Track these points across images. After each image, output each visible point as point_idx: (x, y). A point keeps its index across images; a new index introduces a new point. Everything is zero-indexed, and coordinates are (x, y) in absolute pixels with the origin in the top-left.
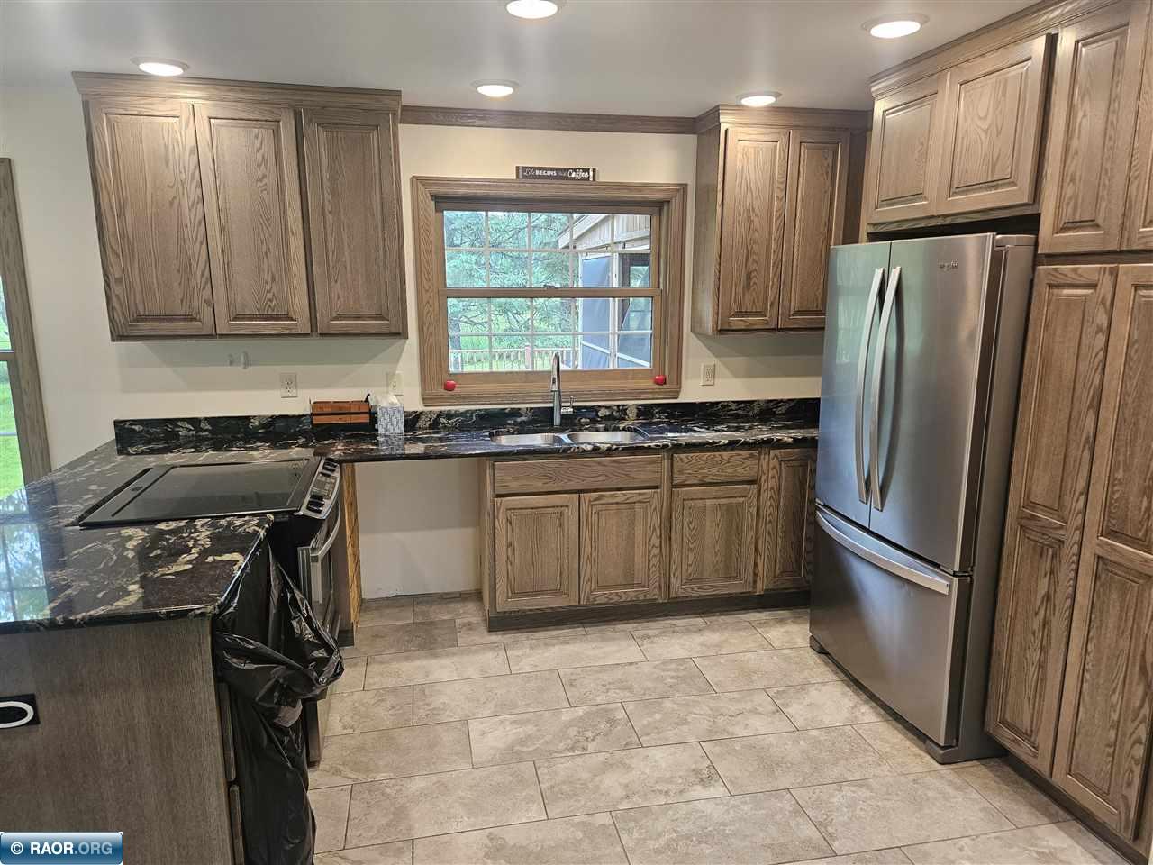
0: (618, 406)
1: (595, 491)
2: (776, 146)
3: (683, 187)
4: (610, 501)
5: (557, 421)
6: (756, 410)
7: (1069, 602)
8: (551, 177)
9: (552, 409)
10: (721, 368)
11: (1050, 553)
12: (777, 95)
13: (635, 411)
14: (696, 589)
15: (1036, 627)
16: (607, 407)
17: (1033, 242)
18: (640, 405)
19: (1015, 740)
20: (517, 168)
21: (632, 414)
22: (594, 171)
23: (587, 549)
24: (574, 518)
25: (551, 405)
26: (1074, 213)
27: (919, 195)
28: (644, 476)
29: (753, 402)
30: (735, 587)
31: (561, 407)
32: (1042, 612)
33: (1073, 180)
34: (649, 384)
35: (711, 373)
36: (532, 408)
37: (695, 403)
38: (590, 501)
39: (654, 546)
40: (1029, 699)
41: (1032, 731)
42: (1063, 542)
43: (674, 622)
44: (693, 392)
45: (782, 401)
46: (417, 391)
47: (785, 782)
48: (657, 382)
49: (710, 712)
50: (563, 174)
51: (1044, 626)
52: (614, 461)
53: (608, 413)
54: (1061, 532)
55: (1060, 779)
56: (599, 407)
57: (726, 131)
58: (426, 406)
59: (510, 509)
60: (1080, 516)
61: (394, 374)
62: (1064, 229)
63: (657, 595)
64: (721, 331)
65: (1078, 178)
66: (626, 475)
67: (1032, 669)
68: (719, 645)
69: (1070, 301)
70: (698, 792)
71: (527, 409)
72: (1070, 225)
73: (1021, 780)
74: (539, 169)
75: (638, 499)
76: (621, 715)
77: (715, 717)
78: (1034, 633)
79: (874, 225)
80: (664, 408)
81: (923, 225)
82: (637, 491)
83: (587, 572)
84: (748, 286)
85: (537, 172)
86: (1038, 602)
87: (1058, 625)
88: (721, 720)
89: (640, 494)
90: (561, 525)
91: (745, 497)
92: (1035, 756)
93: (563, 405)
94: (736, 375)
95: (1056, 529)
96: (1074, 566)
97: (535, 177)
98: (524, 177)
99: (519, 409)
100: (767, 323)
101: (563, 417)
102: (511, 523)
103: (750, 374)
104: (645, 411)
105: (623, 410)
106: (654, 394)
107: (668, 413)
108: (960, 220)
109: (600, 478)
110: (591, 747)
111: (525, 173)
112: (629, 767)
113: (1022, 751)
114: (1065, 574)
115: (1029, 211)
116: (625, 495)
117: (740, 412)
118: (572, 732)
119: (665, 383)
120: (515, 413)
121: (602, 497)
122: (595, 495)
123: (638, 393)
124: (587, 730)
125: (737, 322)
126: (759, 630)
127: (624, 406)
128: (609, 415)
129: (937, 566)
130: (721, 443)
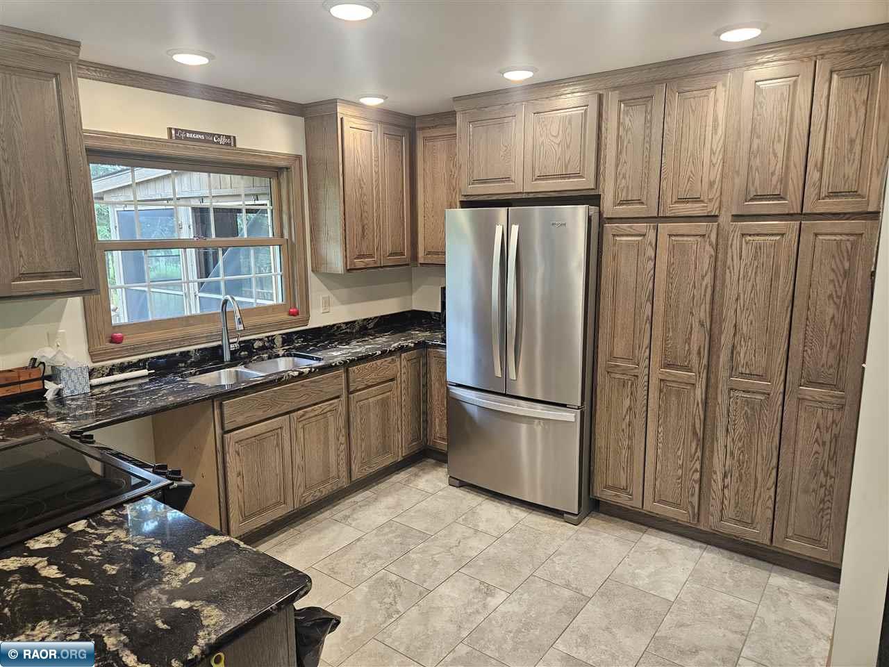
0: (268, 337)
1: (299, 409)
2: (371, 134)
3: (298, 157)
4: (312, 415)
5: (227, 357)
6: (357, 327)
7: (645, 408)
8: (199, 140)
9: (220, 347)
10: (333, 299)
11: (630, 384)
12: (385, 98)
13: (281, 340)
14: (367, 469)
15: (624, 427)
16: (260, 340)
17: (597, 211)
18: (284, 334)
19: (616, 495)
20: (170, 129)
21: (278, 341)
22: (234, 137)
23: (298, 460)
24: (286, 437)
25: (220, 343)
26: (627, 196)
27: (508, 179)
28: (331, 390)
29: (354, 322)
30: (388, 460)
31: (230, 343)
32: (628, 417)
33: (624, 177)
34: (285, 317)
35: (327, 303)
36: (199, 350)
37: (319, 328)
38: (297, 419)
39: (341, 443)
40: (623, 468)
41: (627, 486)
42: (637, 376)
43: (352, 500)
44: (318, 319)
45: (371, 319)
46: (84, 348)
47: (526, 571)
48: (291, 314)
49: (442, 550)
50: (209, 138)
51: (629, 425)
52: (311, 382)
53: (261, 345)
54: (636, 371)
55: (651, 506)
56: (254, 340)
57: (342, 119)
58: (94, 362)
59: (237, 442)
60: (647, 360)
61: (56, 333)
62: (620, 204)
63: (344, 483)
64: (349, 271)
65: (627, 176)
66: (321, 391)
67: (624, 452)
68: (398, 505)
69: (628, 244)
70: (493, 602)
71: (196, 350)
72: (624, 202)
73: (612, 518)
74: (190, 132)
75: (328, 409)
76: (394, 578)
77: (449, 551)
78: (623, 430)
79: (465, 196)
80: (300, 334)
81: (510, 198)
82: (327, 403)
83: (299, 478)
84: (363, 236)
85: (188, 135)
86: (624, 413)
87: (638, 423)
88: (453, 550)
89: (331, 404)
90: (278, 445)
91: (390, 391)
92: (631, 499)
93: (231, 341)
94: (343, 303)
95: (633, 369)
96: (646, 388)
97: (186, 138)
98: (177, 138)
99: (189, 352)
100: (375, 263)
101: (233, 353)
102: (239, 454)
103: (350, 301)
104: (288, 339)
105: (271, 340)
106: (292, 324)
107: (303, 338)
108: (540, 196)
109: (304, 398)
110: (400, 607)
111: (178, 134)
112: (438, 608)
113: (623, 500)
114: (641, 393)
115: (592, 193)
116: (320, 407)
117: (348, 330)
118: (375, 604)
119: (298, 314)
120: (185, 355)
121: (306, 412)
122: (301, 412)
123: (280, 325)
124: (385, 598)
125: (359, 263)
126: (411, 485)
127: (273, 336)
128: (263, 346)
129: (564, 406)
130: (377, 354)
